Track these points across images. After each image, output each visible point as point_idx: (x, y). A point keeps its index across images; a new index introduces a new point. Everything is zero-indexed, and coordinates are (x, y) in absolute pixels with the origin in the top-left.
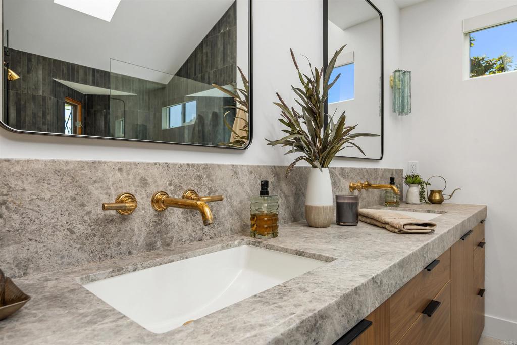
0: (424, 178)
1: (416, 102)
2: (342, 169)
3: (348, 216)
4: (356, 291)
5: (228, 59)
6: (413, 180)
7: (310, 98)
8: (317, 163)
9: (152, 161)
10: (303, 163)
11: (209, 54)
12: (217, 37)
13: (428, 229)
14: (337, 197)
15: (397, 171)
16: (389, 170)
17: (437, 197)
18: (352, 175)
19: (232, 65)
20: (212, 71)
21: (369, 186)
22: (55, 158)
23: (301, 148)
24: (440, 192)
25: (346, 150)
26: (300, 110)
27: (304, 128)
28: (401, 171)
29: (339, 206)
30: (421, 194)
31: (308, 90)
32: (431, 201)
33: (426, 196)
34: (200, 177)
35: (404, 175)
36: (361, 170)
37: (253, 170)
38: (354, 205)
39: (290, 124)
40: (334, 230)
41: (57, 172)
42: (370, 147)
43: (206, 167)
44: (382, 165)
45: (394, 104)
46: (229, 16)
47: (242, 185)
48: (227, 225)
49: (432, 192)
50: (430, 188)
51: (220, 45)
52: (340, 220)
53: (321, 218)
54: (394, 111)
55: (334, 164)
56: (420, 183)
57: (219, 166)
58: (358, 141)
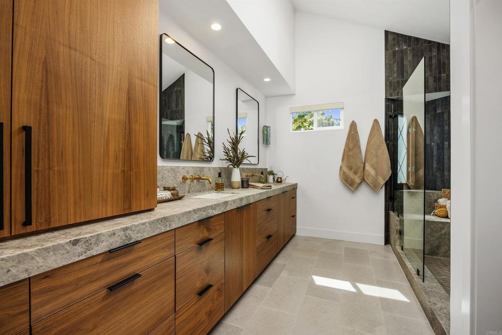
0: (275, 172)
1: (272, 139)
2: (243, 168)
3: (245, 185)
4: (249, 196)
5: (180, 106)
6: (271, 173)
7: (233, 144)
8: (236, 166)
9: (189, 166)
10: (231, 166)
11: (167, 101)
12: (172, 92)
13: (270, 188)
14: (242, 179)
15: (264, 169)
16: (261, 169)
17: (279, 180)
18: (246, 171)
19: (182, 110)
20: (169, 111)
21: (253, 175)
22: (172, 165)
23: (231, 161)
24: (281, 178)
25: (245, 161)
26: (230, 148)
27: (232, 154)
28: (267, 169)
29: (242, 182)
30: (274, 179)
31: (233, 141)
32: (278, 182)
33: (276, 180)
34: (200, 171)
35: (268, 171)
36: (250, 168)
37: (214, 169)
38: (248, 181)
39: (226, 153)
40: (241, 189)
41: (171, 169)
42: (254, 160)
43: (202, 168)
44: (259, 167)
45: (264, 139)
46: (180, 82)
47: (211, 174)
48: (207, 188)
49: (278, 178)
50: (277, 176)
51: (174, 97)
52: (243, 187)
53: (236, 185)
54: (264, 143)
55: (241, 166)
56: (273, 174)
57: (205, 167)
58: (249, 158)
